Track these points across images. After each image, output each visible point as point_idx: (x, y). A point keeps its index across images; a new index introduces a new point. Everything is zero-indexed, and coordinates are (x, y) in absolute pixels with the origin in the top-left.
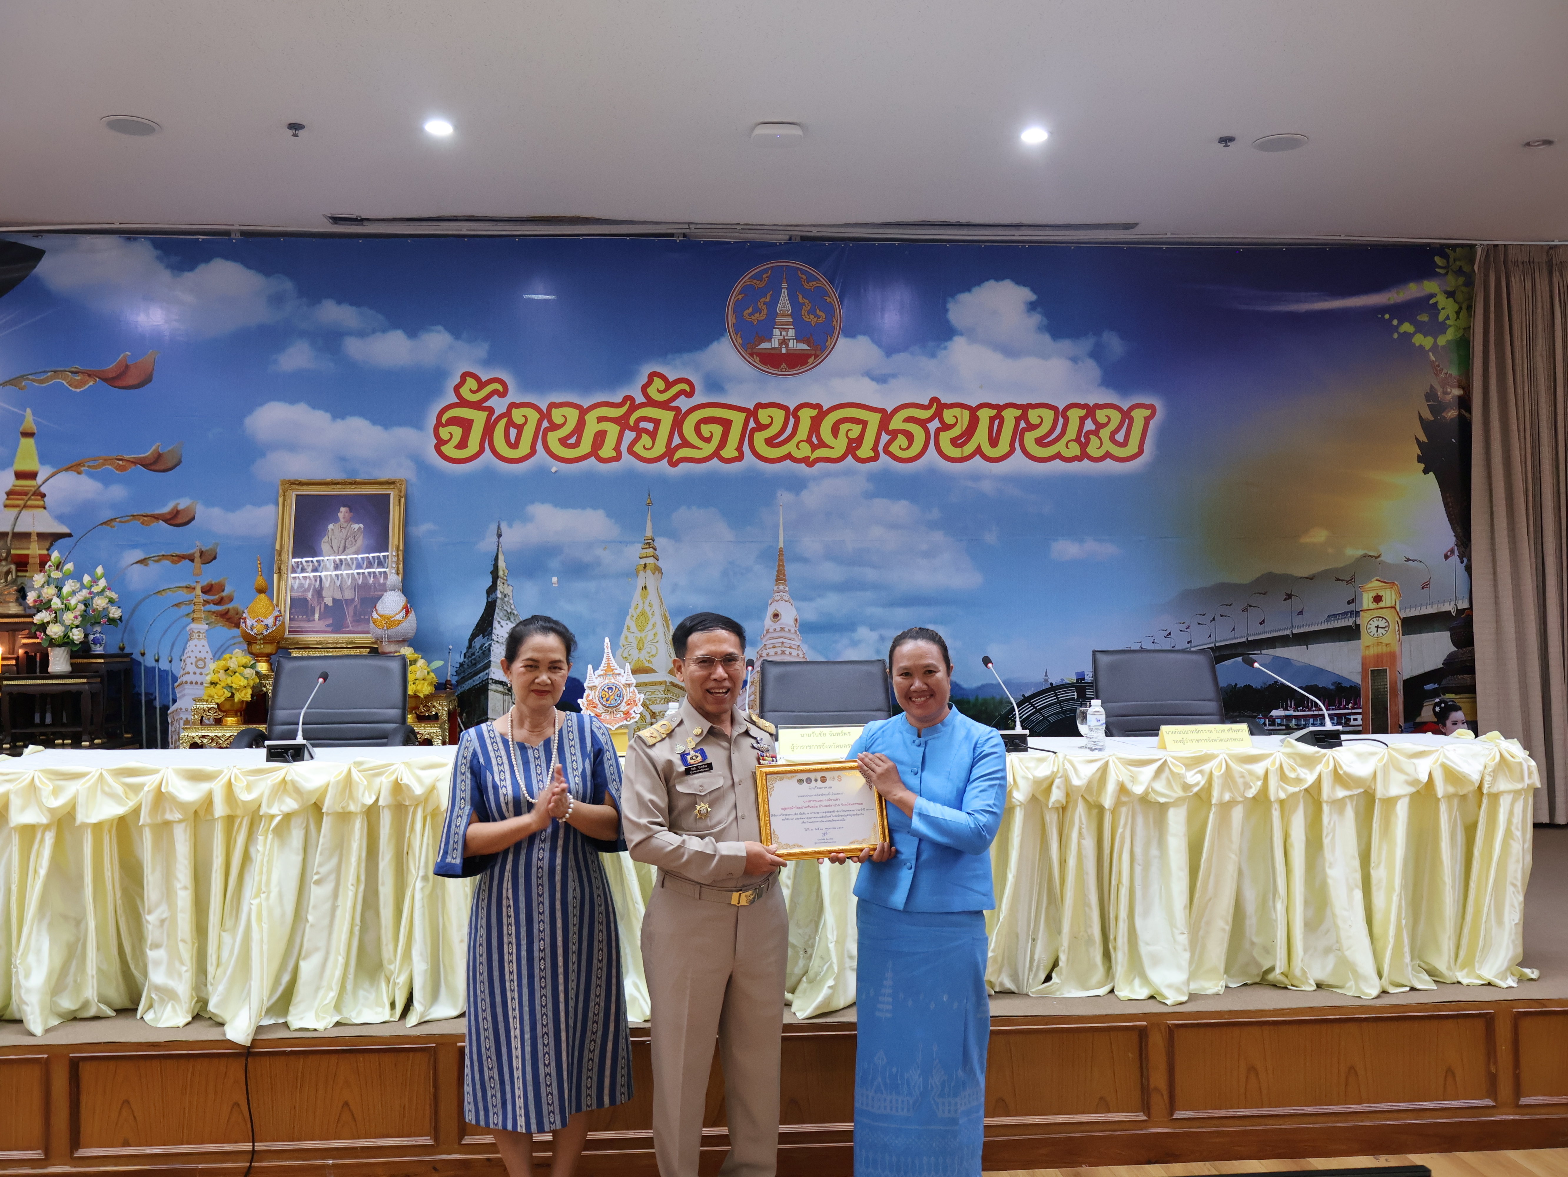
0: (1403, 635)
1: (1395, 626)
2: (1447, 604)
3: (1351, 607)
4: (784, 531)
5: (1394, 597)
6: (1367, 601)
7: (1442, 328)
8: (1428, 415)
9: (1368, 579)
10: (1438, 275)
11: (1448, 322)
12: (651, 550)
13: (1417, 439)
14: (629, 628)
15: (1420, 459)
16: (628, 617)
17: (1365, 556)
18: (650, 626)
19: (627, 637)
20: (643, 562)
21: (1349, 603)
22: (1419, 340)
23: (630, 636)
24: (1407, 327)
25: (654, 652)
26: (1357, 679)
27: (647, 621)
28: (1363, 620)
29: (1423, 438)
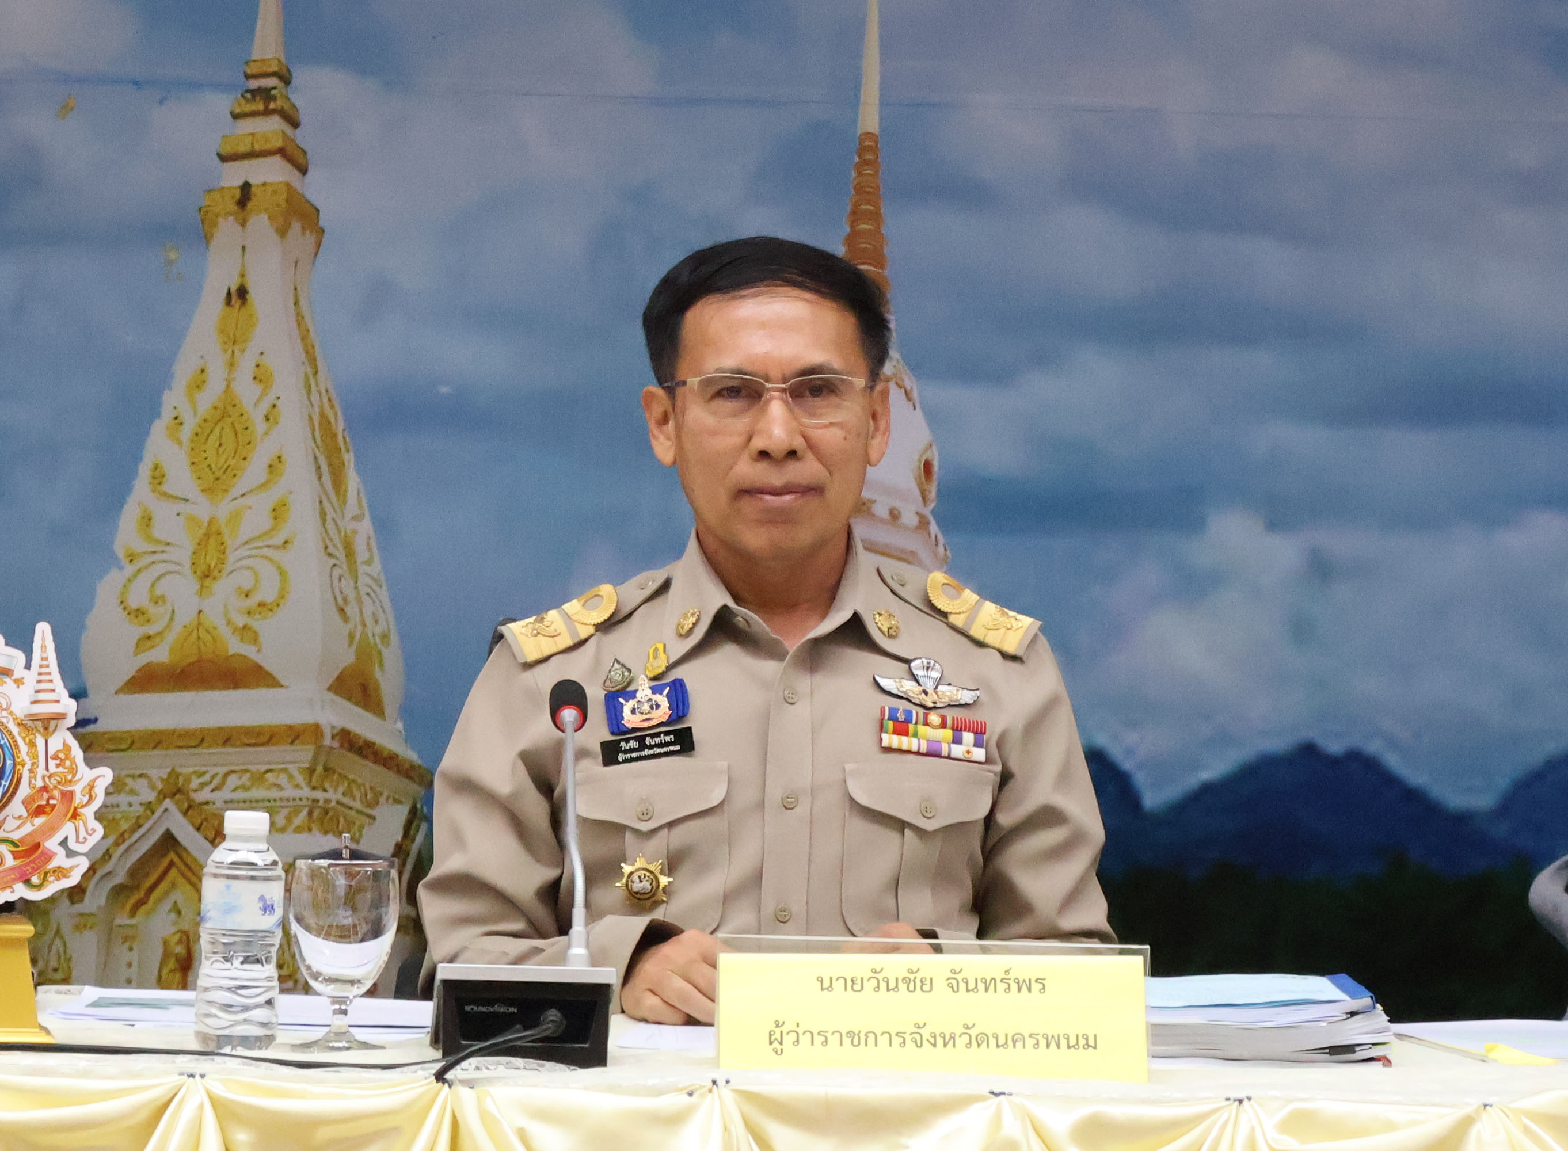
4: (883, 55)
12: (274, 125)
14: (158, 477)
16: (159, 429)
18: (255, 471)
19: (147, 520)
20: (234, 176)
23: (164, 513)
25: (267, 593)
27: (242, 453)
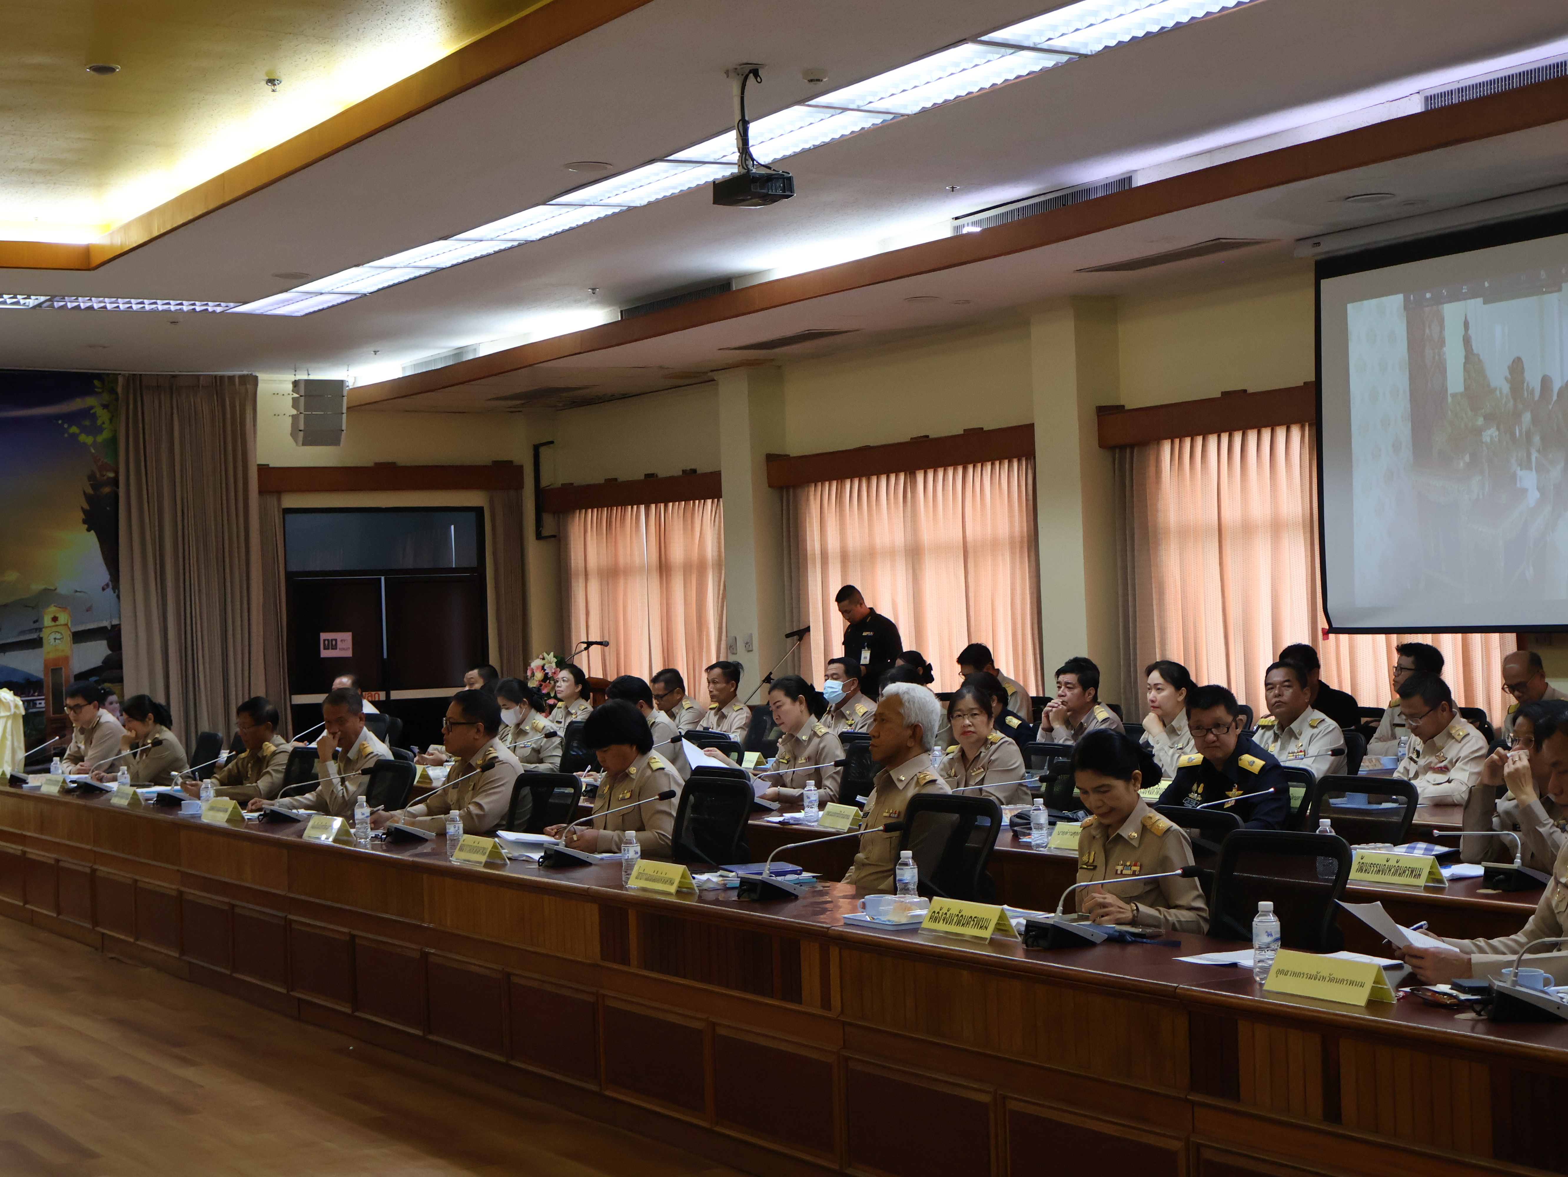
0: (74, 643)
1: (68, 638)
2: (105, 622)
3: (36, 625)
5: (66, 618)
6: (47, 621)
7: (100, 430)
8: (90, 491)
9: (49, 606)
10: (97, 393)
11: (104, 426)
13: (82, 508)
15: (84, 522)
17: (45, 589)
21: (35, 622)
22: (83, 438)
24: (74, 429)
26: (40, 675)
28: (44, 634)
29: (86, 507)
